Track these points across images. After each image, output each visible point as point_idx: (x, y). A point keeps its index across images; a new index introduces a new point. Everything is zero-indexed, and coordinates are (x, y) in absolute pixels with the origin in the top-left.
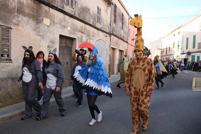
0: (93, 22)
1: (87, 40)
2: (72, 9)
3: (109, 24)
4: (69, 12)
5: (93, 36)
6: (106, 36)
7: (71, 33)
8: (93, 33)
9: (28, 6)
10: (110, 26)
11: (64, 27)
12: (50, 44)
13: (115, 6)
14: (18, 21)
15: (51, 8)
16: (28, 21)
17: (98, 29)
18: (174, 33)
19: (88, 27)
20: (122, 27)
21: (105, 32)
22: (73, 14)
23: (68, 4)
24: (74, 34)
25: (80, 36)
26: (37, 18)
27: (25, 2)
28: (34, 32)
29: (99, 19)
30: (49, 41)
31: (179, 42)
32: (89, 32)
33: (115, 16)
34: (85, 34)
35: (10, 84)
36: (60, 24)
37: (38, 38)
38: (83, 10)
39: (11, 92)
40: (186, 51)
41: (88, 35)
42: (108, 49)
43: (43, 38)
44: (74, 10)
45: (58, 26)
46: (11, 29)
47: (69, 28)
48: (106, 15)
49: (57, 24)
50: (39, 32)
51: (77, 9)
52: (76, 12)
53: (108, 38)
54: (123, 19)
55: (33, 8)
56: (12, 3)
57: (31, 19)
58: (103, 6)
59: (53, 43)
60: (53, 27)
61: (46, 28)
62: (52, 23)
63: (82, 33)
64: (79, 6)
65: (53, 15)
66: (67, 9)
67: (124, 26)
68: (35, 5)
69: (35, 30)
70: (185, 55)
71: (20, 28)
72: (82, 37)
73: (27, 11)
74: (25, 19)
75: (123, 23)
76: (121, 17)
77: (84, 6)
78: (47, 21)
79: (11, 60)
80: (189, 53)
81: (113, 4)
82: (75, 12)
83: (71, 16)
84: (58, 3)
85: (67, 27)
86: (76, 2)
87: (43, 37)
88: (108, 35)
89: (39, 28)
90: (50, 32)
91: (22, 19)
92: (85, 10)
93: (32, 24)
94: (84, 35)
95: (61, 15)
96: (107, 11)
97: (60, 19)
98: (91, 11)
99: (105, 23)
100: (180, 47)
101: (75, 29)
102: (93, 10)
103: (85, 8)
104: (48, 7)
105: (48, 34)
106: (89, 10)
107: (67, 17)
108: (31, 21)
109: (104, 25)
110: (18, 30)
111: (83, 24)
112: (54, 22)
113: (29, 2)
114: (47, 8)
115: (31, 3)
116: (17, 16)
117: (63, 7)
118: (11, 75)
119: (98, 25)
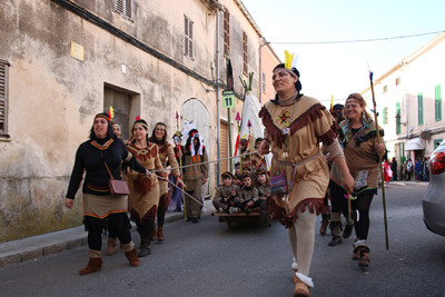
0: (176, 54)
1: (163, 98)
2: (128, 22)
3: (212, 60)
4: (124, 29)
5: (176, 89)
6: (207, 91)
7: (128, 81)
8: (178, 82)
9: (41, 16)
10: (216, 65)
11: (114, 65)
12: (85, 103)
13: (227, 15)
14: (22, 49)
15: (87, 19)
16: (41, 50)
17: (187, 72)
18: (384, 82)
19: (164, 66)
20: (245, 68)
21: (205, 81)
22: (130, 33)
23: (120, 10)
24: (135, 82)
25: (147, 89)
26: (58, 44)
27: (34, 6)
28: (52, 74)
29: (189, 48)
30: (82, 98)
31: (398, 104)
32: (167, 78)
33: (226, 38)
34: (160, 83)
35: (4, 192)
36: (105, 57)
37: (61, 88)
38: (153, 24)
39: (6, 212)
40: (418, 130)
41: (167, 87)
42: (214, 124)
43: (71, 90)
44: (133, 25)
45: (102, 62)
46: (9, 65)
47: (124, 68)
48: (206, 38)
49: (99, 56)
50: (63, 75)
51: (140, 22)
52: (139, 29)
53: (212, 95)
54: (245, 48)
55: (50, 20)
56: (9, 9)
57: (47, 45)
58: (197, 13)
59: (91, 101)
60: (92, 64)
61: (77, 67)
62: (89, 55)
63: (153, 80)
64: (144, 15)
65: (91, 37)
66: (119, 21)
67: (248, 65)
68: (54, 14)
69: (54, 70)
70: (417, 140)
71: (25, 63)
72: (152, 91)
73: (38, 25)
74: (35, 44)
75: (245, 58)
76: (242, 40)
77: (156, 14)
78: (77, 51)
79: (8, 136)
80: (426, 135)
81: (220, 10)
82: (136, 29)
83: (129, 40)
84: (99, 7)
85: (120, 65)
86: (136, 5)
87: (70, 87)
88: (211, 88)
89: (62, 65)
90: (85, 77)
91: (29, 42)
92: (157, 24)
93: (48, 57)
94: (157, 87)
95: (106, 36)
96: (206, 28)
97: (106, 47)
98: (170, 28)
99: (204, 57)
100: (403, 120)
101: (136, 71)
102: (176, 26)
103: (159, 19)
104: (79, 18)
105: (81, 80)
106: (166, 24)
107: (119, 42)
108: (46, 49)
109: (201, 62)
110: (22, 68)
111: (155, 60)
112: (92, 54)
113: (42, 4)
114: (76, 19)
115: (45, 8)
116: (20, 37)
117: (110, 17)
118: (8, 171)
119: (187, 63)
